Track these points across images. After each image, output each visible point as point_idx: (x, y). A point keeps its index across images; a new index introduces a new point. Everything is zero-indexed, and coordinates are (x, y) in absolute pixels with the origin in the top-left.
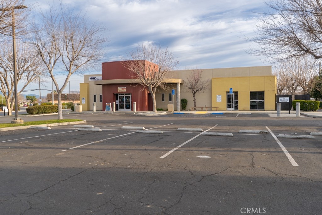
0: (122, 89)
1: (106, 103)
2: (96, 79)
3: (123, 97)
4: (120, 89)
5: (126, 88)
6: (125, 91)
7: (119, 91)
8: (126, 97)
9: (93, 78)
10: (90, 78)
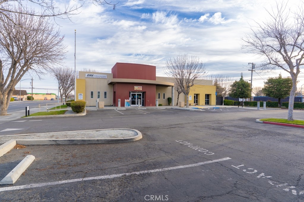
0: (138, 88)
1: (126, 100)
2: (93, 76)
3: (135, 94)
4: (136, 88)
5: (141, 87)
6: (141, 89)
7: (135, 89)
8: (137, 94)
9: (90, 75)
10: (87, 74)
